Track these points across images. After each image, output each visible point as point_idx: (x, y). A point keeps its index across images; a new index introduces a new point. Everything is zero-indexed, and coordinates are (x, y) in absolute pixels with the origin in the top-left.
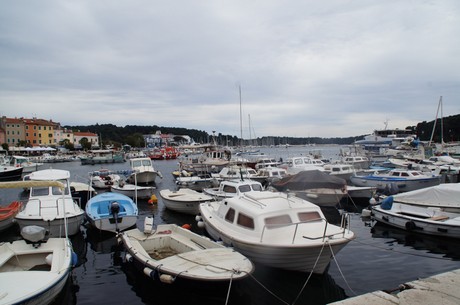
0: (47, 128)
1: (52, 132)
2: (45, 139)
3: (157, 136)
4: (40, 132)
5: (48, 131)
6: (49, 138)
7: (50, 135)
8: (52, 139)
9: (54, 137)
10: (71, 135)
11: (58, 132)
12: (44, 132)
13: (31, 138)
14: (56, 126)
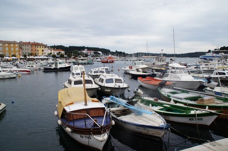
0: (41, 47)
1: (43, 49)
2: (40, 52)
3: (85, 51)
4: (38, 49)
5: (42, 49)
6: (42, 52)
7: (43, 51)
8: (44, 52)
9: (45, 51)
10: (52, 51)
11: (46, 49)
12: (40, 49)
13: (34, 52)
14: (45, 46)
